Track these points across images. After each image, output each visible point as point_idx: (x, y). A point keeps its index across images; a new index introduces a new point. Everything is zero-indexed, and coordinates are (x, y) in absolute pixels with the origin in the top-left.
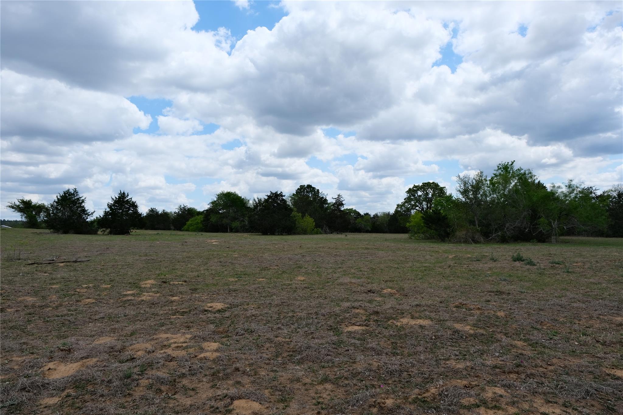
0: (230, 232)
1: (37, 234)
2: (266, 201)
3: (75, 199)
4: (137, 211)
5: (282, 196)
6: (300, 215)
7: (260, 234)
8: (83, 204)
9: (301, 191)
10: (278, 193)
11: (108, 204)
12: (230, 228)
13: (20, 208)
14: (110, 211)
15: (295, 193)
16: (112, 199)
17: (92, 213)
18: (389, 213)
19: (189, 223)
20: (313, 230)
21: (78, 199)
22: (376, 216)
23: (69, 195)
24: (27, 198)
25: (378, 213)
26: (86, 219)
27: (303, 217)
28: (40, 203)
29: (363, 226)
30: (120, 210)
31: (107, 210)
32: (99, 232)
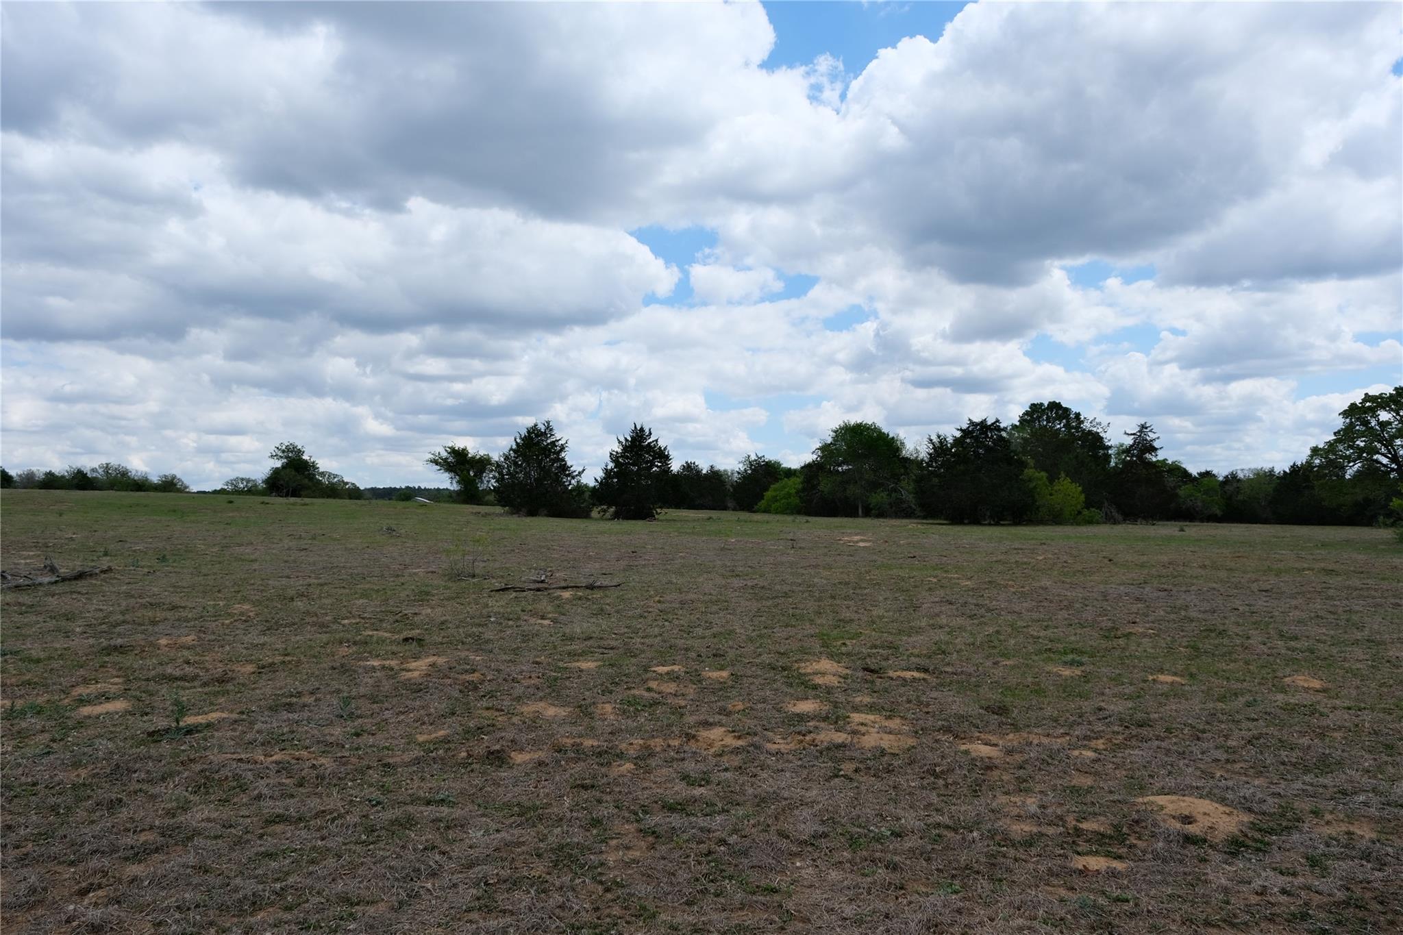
0: (863, 517)
1: (483, 516)
2: (957, 441)
3: (548, 444)
4: (669, 468)
5: (999, 429)
6: (1042, 477)
7: (945, 522)
8: (563, 454)
9: (1032, 417)
10: (989, 423)
11: (611, 454)
12: (862, 506)
13: (448, 463)
14: (615, 467)
15: (1018, 424)
16: (620, 442)
17: (579, 473)
18: (1272, 470)
19: (768, 494)
20: (1080, 513)
21: (553, 443)
22: (1232, 479)
23: (537, 436)
24: (460, 443)
25: (1239, 472)
26: (569, 485)
27: (1052, 479)
28: (482, 453)
29: (1199, 504)
30: (634, 466)
31: (609, 467)
32: (594, 514)
